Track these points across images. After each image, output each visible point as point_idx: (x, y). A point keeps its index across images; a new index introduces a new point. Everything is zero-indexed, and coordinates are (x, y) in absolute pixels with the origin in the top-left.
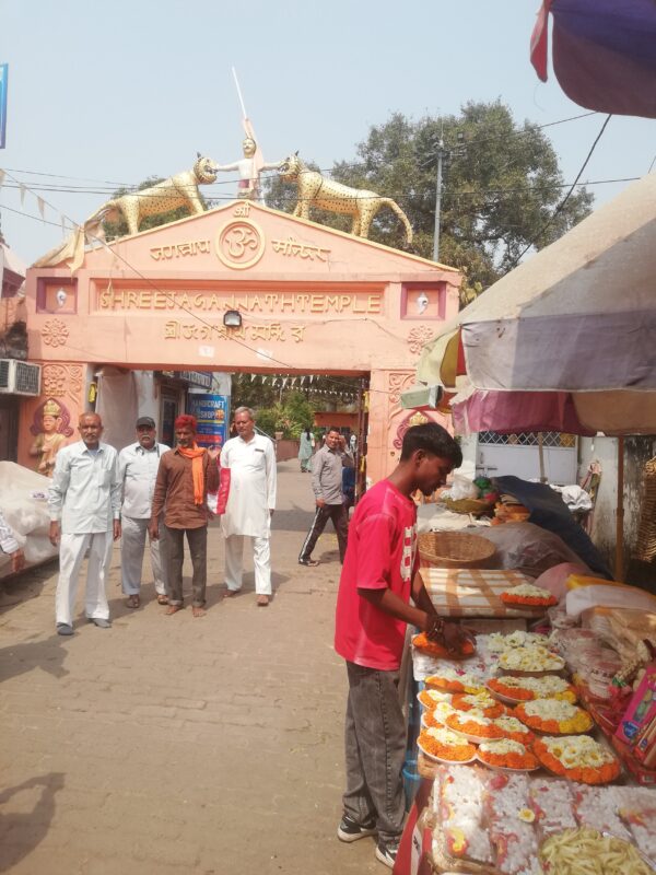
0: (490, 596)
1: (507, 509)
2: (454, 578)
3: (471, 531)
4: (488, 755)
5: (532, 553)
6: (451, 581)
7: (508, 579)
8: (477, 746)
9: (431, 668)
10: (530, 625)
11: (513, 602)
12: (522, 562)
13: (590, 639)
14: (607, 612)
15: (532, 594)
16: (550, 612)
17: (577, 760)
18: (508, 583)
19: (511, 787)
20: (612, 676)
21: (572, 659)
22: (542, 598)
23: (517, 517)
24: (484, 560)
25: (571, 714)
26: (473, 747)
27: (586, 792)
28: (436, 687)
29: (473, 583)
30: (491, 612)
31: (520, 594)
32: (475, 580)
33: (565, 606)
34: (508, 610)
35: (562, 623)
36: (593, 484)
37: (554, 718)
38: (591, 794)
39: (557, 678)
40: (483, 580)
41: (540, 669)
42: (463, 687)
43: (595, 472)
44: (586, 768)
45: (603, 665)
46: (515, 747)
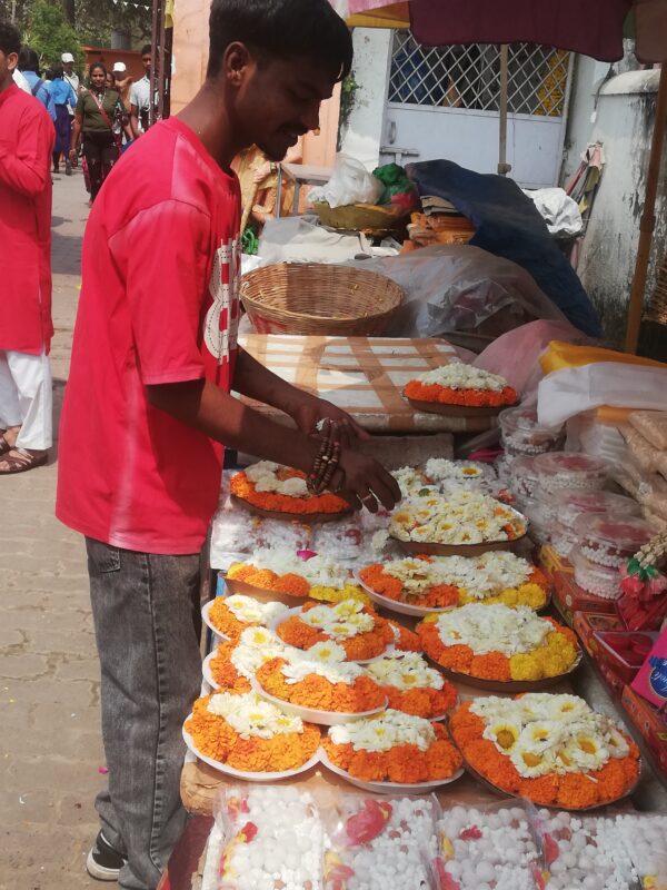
0: (386, 389)
1: (432, 223)
2: (316, 353)
3: (359, 265)
4: (348, 754)
5: (475, 304)
6: (309, 359)
7: (422, 355)
8: (324, 729)
9: (247, 542)
10: (459, 447)
11: (428, 400)
12: (453, 323)
13: (583, 475)
14: (621, 419)
15: (469, 384)
16: (503, 420)
17: (549, 756)
18: (422, 363)
19: (395, 835)
20: (628, 553)
21: (542, 515)
22: (488, 391)
23: (449, 237)
24: (380, 318)
25: (536, 638)
26: (316, 734)
27: (564, 834)
28: (247, 589)
29: (354, 362)
30: (384, 422)
31: (445, 383)
32: (357, 356)
33: (535, 405)
34: (418, 416)
35: (526, 441)
36: (587, 186)
37: (500, 647)
38: (578, 839)
39: (509, 556)
40: (375, 356)
41: (475, 539)
42: (307, 586)
43: (594, 163)
44: (569, 775)
45: (609, 531)
46: (412, 730)
